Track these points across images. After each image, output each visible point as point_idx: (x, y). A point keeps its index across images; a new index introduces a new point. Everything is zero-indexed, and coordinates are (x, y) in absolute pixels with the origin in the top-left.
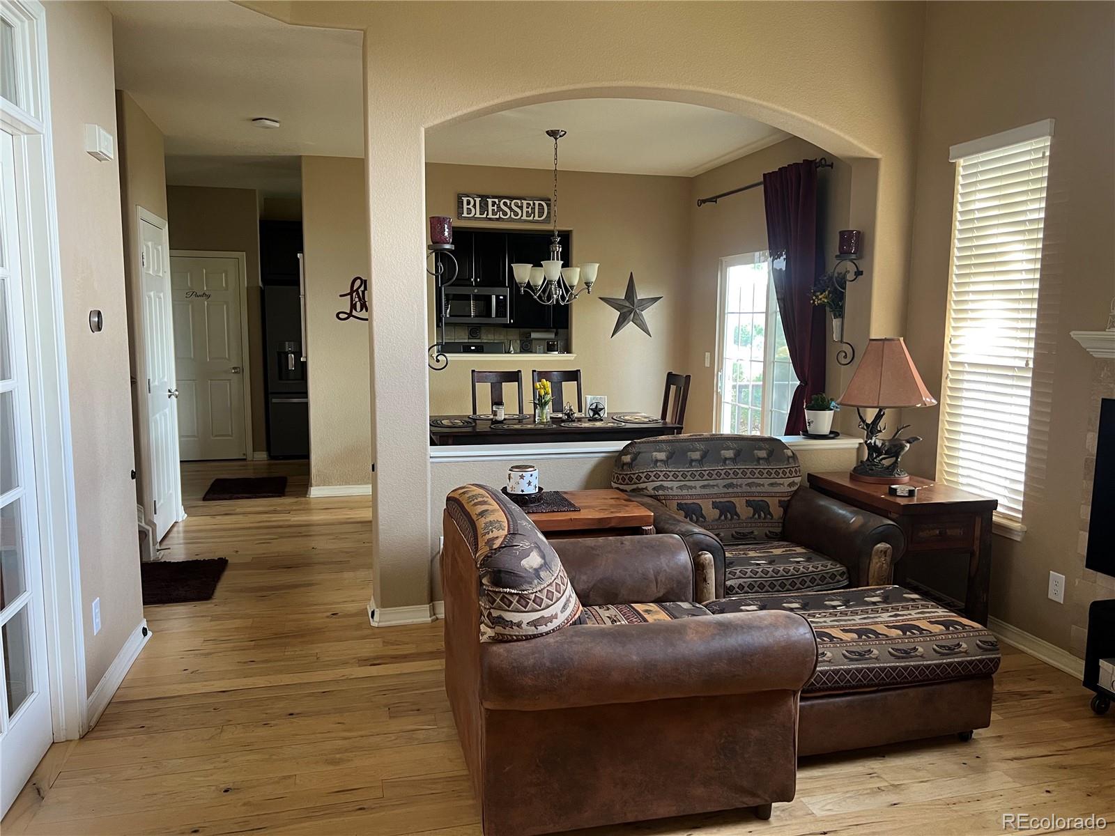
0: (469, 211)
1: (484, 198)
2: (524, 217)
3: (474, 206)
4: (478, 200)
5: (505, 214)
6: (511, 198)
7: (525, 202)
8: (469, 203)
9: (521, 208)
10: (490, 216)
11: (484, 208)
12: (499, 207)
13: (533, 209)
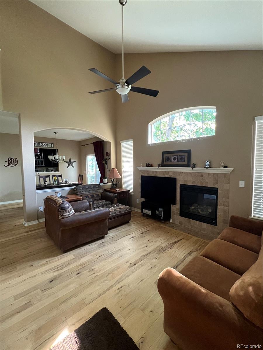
0: (36, 145)
1: (39, 143)
2: (48, 147)
3: (37, 144)
4: (38, 143)
5: (44, 146)
6: (45, 143)
7: (48, 144)
8: (36, 143)
9: (47, 145)
10: (41, 146)
11: (39, 144)
12: (43, 145)
13: (50, 145)
